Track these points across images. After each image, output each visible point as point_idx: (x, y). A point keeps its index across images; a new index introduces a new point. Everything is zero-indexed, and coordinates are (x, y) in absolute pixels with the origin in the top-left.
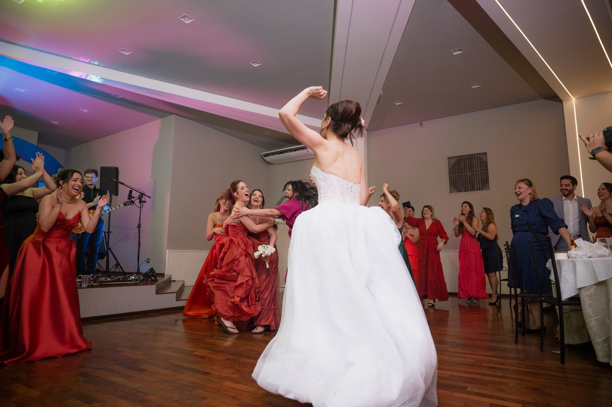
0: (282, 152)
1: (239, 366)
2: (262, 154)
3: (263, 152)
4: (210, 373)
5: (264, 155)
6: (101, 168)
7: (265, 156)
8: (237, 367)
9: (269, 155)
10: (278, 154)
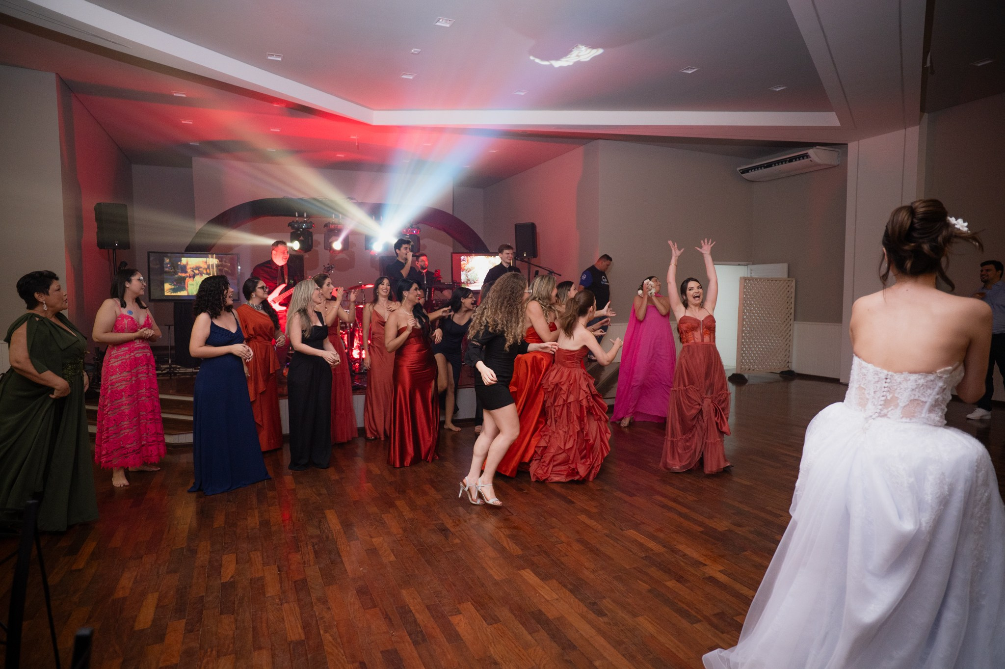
0: (769, 165)
1: (606, 500)
2: (738, 169)
3: (739, 167)
4: (573, 503)
5: (741, 171)
6: (516, 226)
7: (742, 173)
8: (604, 500)
9: (750, 171)
10: (763, 168)
